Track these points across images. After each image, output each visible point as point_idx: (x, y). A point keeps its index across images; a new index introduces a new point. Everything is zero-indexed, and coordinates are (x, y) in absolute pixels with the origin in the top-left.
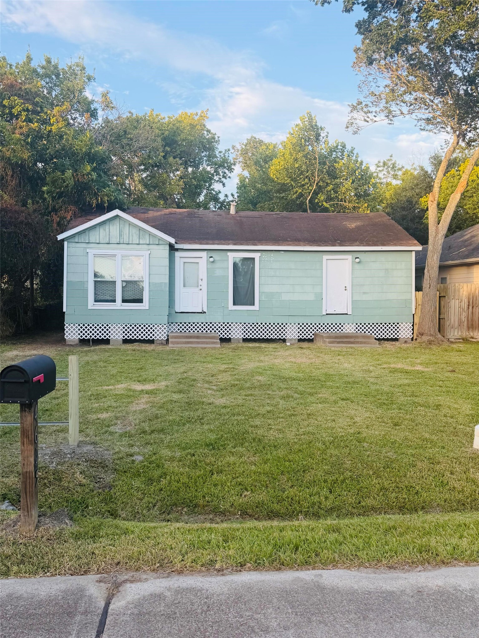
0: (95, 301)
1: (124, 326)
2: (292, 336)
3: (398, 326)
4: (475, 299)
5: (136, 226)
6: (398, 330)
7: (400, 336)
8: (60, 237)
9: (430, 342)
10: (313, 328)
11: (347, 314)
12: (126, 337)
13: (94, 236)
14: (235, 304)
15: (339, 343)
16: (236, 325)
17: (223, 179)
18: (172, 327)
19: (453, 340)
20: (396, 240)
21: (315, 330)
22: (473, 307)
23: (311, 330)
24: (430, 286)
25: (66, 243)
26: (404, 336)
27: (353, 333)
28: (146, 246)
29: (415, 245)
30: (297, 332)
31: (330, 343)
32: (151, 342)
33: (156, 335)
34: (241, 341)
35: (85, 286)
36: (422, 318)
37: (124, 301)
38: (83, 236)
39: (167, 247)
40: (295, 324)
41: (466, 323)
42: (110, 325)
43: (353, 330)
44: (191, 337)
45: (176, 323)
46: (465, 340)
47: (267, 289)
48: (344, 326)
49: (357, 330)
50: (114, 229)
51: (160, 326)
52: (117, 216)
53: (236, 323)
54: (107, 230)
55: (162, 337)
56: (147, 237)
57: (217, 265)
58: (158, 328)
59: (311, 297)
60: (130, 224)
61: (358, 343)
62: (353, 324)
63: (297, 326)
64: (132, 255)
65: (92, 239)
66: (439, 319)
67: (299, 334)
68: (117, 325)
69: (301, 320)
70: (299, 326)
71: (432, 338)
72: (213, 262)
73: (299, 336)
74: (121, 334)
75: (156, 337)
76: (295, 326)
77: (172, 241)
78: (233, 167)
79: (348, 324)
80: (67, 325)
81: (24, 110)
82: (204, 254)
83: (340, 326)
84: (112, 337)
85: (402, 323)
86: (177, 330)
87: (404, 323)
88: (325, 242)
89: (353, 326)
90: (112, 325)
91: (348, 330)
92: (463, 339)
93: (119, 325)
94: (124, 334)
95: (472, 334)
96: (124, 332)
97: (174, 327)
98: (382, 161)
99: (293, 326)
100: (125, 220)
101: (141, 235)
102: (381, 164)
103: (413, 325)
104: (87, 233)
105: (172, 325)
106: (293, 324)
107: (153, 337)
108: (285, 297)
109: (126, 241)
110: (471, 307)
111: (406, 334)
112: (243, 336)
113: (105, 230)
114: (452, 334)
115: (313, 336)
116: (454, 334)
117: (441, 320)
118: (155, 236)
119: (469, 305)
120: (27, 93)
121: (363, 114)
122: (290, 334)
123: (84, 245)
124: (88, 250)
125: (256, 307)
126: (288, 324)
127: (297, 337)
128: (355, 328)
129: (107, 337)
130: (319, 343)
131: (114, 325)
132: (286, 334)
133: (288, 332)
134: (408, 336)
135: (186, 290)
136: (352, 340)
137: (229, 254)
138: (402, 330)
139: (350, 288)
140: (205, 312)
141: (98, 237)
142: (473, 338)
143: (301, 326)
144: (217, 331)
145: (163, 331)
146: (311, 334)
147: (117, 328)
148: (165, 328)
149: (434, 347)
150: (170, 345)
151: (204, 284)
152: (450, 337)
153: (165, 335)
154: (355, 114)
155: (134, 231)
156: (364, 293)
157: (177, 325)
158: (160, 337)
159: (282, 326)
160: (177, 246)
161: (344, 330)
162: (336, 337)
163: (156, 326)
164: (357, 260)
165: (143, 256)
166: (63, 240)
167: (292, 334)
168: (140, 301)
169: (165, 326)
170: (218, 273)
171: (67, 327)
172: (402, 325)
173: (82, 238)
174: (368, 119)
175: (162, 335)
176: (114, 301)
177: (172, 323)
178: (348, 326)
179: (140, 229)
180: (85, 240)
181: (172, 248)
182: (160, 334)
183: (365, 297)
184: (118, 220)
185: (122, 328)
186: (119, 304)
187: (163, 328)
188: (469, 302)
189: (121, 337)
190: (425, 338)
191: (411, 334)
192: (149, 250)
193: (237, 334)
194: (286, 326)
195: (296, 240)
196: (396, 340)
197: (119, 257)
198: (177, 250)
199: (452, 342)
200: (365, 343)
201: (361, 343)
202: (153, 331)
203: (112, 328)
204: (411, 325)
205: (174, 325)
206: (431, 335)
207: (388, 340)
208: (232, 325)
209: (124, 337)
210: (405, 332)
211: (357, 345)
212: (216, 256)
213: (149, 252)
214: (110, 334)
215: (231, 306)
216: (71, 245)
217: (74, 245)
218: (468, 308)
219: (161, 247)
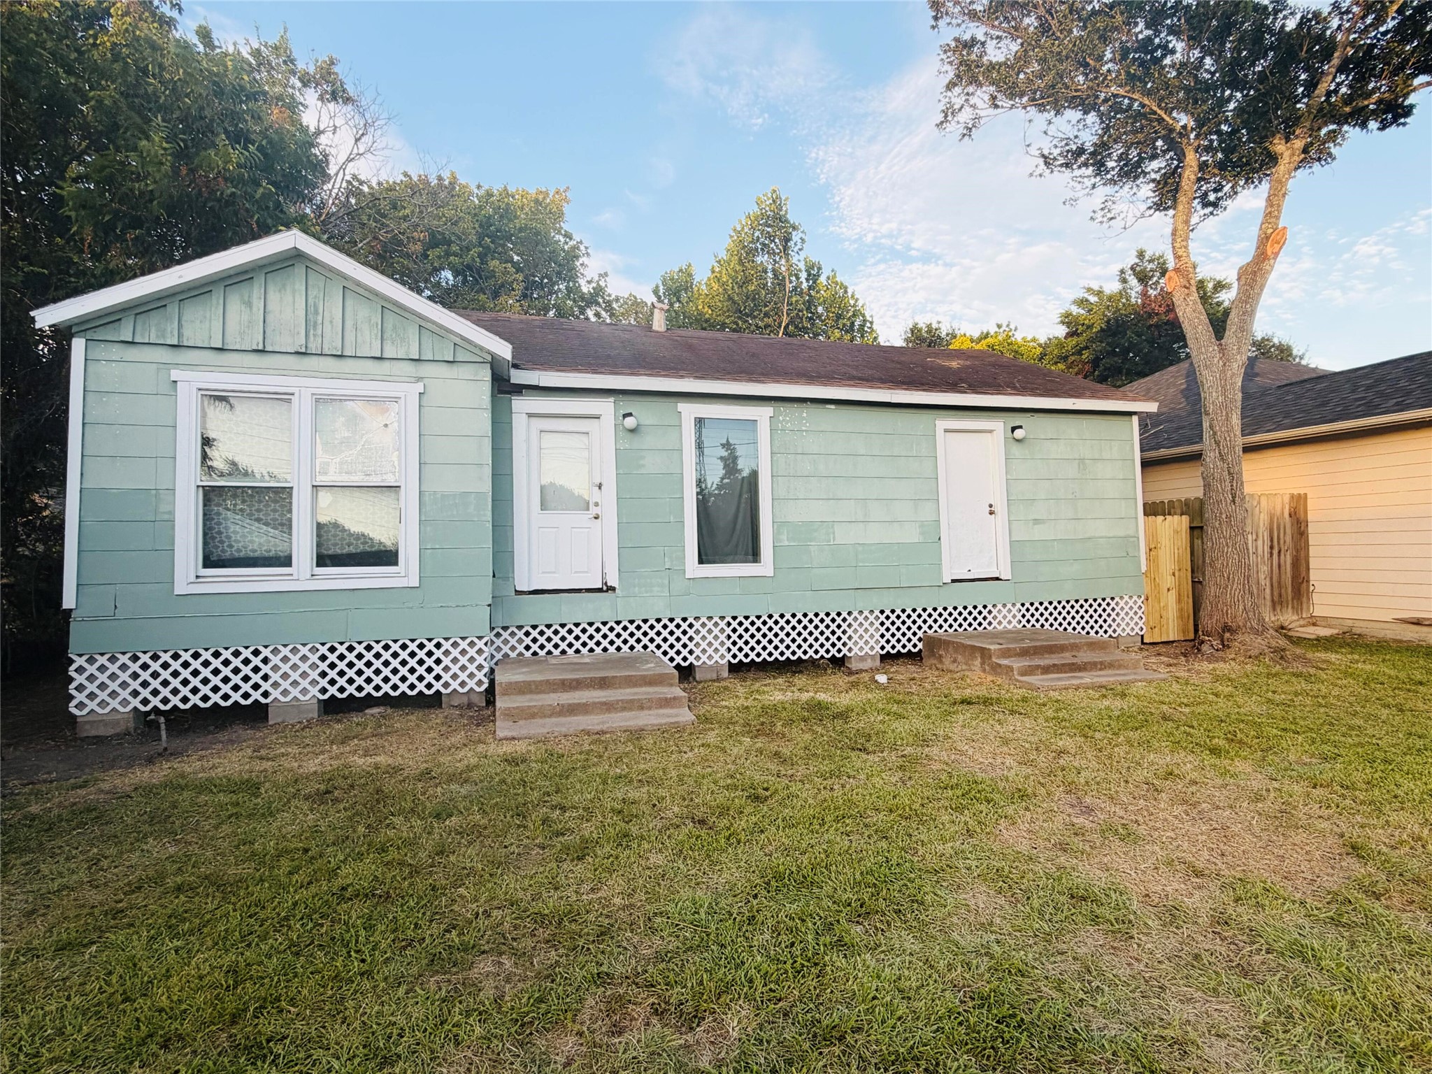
0: (209, 562)
1: (324, 650)
2: (867, 649)
3: (1113, 604)
4: (1282, 533)
5: (372, 295)
6: (1113, 615)
7: (1118, 631)
8: (46, 317)
11: (997, 579)
12: (333, 690)
13: (201, 324)
14: (701, 561)
16: (710, 625)
18: (506, 642)
21: (925, 627)
22: (1279, 552)
23: (914, 627)
24: (1234, 496)
25: (78, 346)
26: (1128, 630)
27: (1015, 628)
28: (408, 368)
30: (877, 636)
32: (431, 702)
33: (446, 677)
34: (725, 674)
35: (164, 508)
37: (323, 560)
38: (154, 318)
39: (486, 374)
40: (872, 612)
41: (1268, 591)
42: (265, 652)
43: (1013, 622)
44: (576, 685)
45: (520, 627)
47: (798, 513)
48: (994, 611)
49: (1024, 621)
50: (285, 303)
51: (464, 645)
52: (295, 257)
53: (710, 618)
54: (258, 305)
55: (471, 684)
56: (413, 333)
57: (648, 441)
58: (455, 653)
59: (911, 535)
60: (350, 287)
62: (1014, 605)
63: (877, 618)
64: (353, 398)
65: (193, 334)
67: (883, 642)
68: (294, 651)
69: (889, 601)
70: (882, 618)
72: (632, 431)
73: (883, 648)
74: (314, 683)
75: (446, 685)
76: (872, 618)
77: (504, 350)
79: (1004, 606)
80: (80, 661)
82: (605, 407)
83: (985, 613)
84: (275, 694)
85: (1122, 598)
86: (521, 648)
87: (1126, 598)
88: (932, 385)
89: (1014, 610)
90: (275, 651)
91: (1004, 623)
93: (304, 651)
94: (324, 683)
96: (323, 674)
97: (513, 642)
99: (866, 618)
100: (329, 272)
101: (389, 326)
103: (1144, 603)
104: (173, 309)
105: (505, 635)
106: (866, 613)
107: (438, 686)
108: (844, 536)
109: (332, 345)
110: (1275, 552)
111: (1132, 624)
112: (729, 657)
113: (249, 304)
115: (920, 646)
118: (442, 332)
119: (1272, 547)
122: (861, 643)
123: (162, 355)
124: (175, 374)
125: (765, 567)
126: (855, 614)
127: (877, 648)
128: (1019, 616)
129: (256, 695)
131: (285, 651)
132: (850, 644)
133: (855, 637)
134: (1136, 629)
135: (551, 518)
137: (682, 405)
138: (1122, 614)
139: (1001, 508)
140: (613, 589)
141: (217, 325)
143: (888, 617)
144: (652, 647)
145: (472, 660)
146: (915, 640)
147: (295, 659)
148: (480, 652)
150: (503, 728)
151: (607, 501)
153: (480, 675)
155: (364, 314)
156: (1036, 521)
157: (520, 634)
158: (463, 684)
159: (838, 620)
160: (518, 377)
161: (995, 623)
163: (446, 645)
164: (1018, 433)
165: (396, 400)
166: (63, 334)
167: (865, 641)
168: (387, 558)
169: (480, 644)
170: (652, 464)
171: (80, 670)
172: (1122, 604)
173: (151, 329)
175: (471, 676)
176: (286, 561)
177: (505, 628)
178: (1005, 611)
179: (388, 306)
180: (163, 334)
181: (503, 387)
182: (462, 673)
183: (1039, 533)
184: (300, 270)
185: (314, 658)
186: (303, 573)
187: (472, 652)
188: (1272, 540)
189: (314, 691)
191: (1141, 623)
192: (419, 379)
193: (712, 651)
194: (850, 620)
197: (303, 405)
198: (519, 389)
202: (438, 662)
203: (275, 660)
204: (1141, 602)
205: (513, 634)
208: (697, 625)
209: (324, 691)
210: (1129, 621)
212: (644, 413)
213: (420, 387)
214: (265, 686)
215: (693, 566)
216: (100, 352)
217: (116, 352)
218: (1271, 554)
219: (464, 372)
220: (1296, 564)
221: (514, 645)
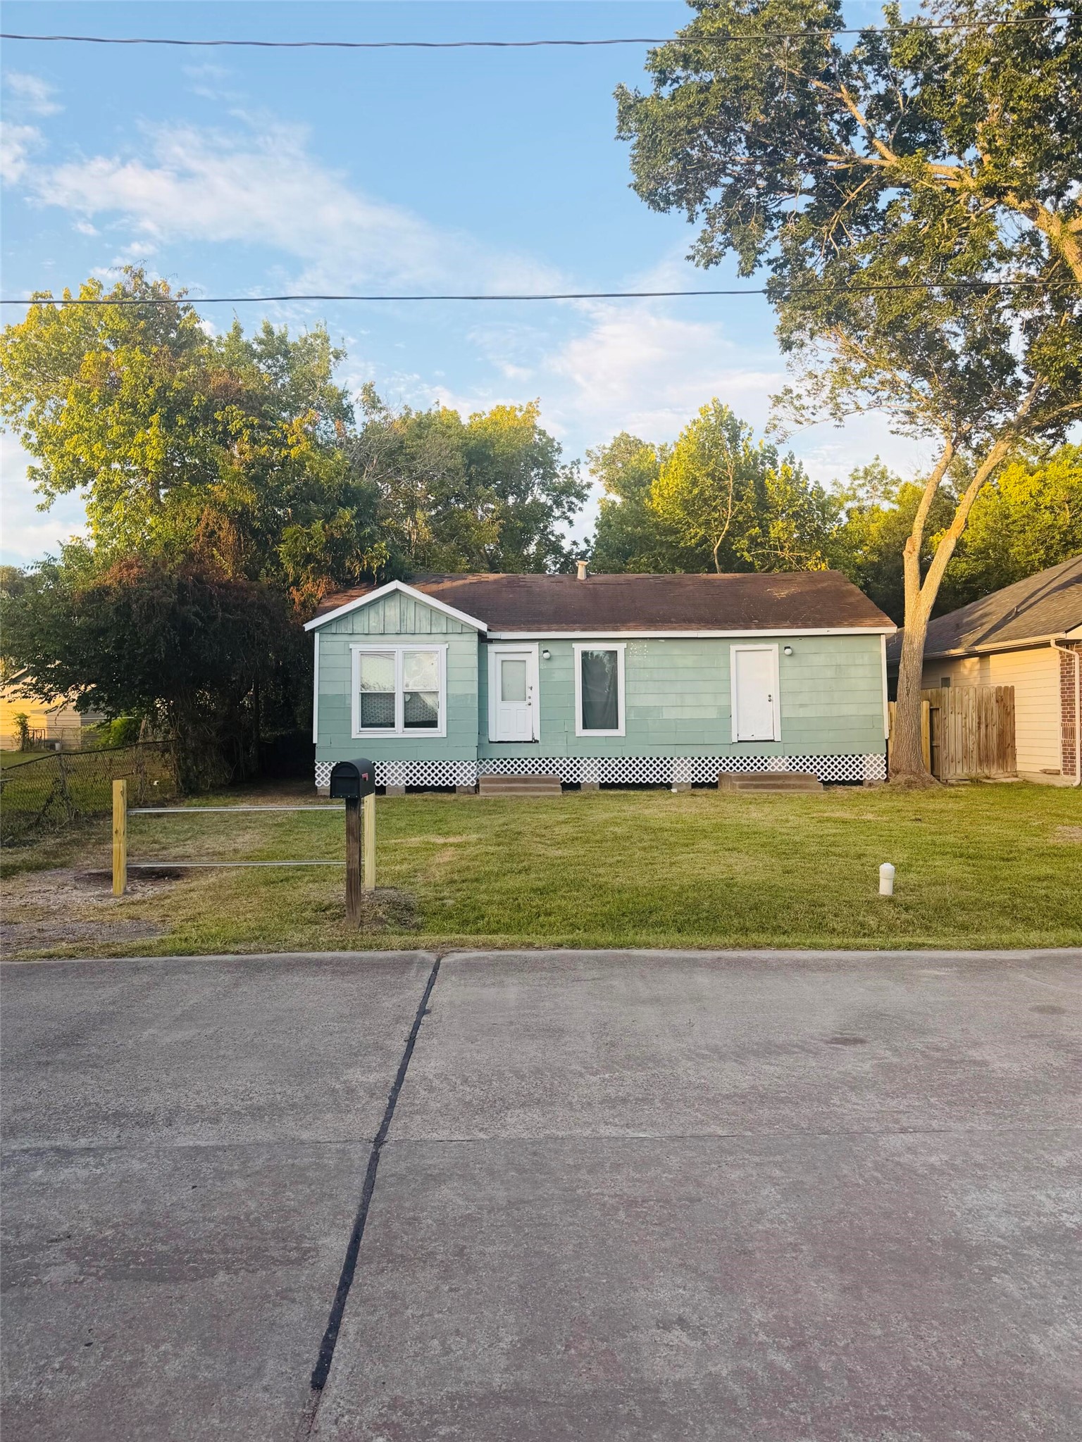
0: (363, 726)
1: (408, 764)
2: (682, 779)
3: (861, 759)
4: (990, 712)
5: (426, 605)
6: (861, 766)
7: (865, 776)
8: (308, 626)
9: (909, 784)
10: (717, 765)
11: (773, 741)
12: (411, 782)
13: (360, 624)
14: (585, 727)
15: (757, 787)
16: (589, 762)
17: (569, 514)
18: (484, 766)
19: (953, 782)
20: (854, 616)
21: (721, 768)
22: (987, 726)
23: (714, 768)
24: (908, 691)
25: (317, 635)
26: (872, 776)
27: (784, 771)
28: (441, 637)
29: (885, 625)
30: (689, 772)
31: (742, 787)
32: (451, 790)
33: (458, 779)
34: (598, 788)
35: (347, 702)
36: (898, 747)
37: (407, 725)
38: (343, 623)
39: (476, 638)
40: (686, 758)
41: (975, 753)
42: (385, 764)
43: (784, 768)
44: (514, 781)
45: (491, 760)
46: (976, 782)
47: (638, 702)
48: (769, 761)
49: (791, 767)
50: (392, 611)
51: (466, 764)
52: (396, 591)
53: (589, 758)
54: (381, 612)
55: (469, 782)
56: (443, 621)
57: (556, 664)
58: (462, 768)
59: (712, 714)
60: (417, 603)
61: (788, 786)
62: (783, 757)
63: (689, 762)
64: (419, 652)
65: (358, 629)
66: (932, 747)
67: (693, 776)
68: (396, 764)
69: (696, 752)
70: (693, 762)
71: (912, 778)
72: (549, 659)
73: (693, 779)
74: (404, 778)
75: (458, 782)
76: (686, 762)
77: (483, 627)
78: (585, 492)
79: (776, 757)
80: (319, 765)
81: (246, 426)
82: (534, 647)
83: (762, 761)
84: (389, 782)
85: (868, 755)
86: (491, 770)
87: (871, 755)
88: (733, 621)
89: (783, 761)
90: (389, 764)
91: (776, 768)
92: (971, 780)
93: (400, 764)
94: (408, 778)
95: (986, 771)
96: (407, 775)
97: (488, 766)
98: (862, 468)
99: (682, 762)
100: (409, 597)
101: (434, 618)
102: (861, 474)
103: (886, 758)
104: (349, 618)
105: (484, 763)
106: (682, 759)
107: (454, 782)
108: (669, 714)
109: (410, 628)
110: (983, 726)
111: (875, 773)
112: (599, 779)
113: (377, 613)
114: (952, 772)
115: (717, 779)
116: (955, 772)
117: (935, 749)
118: (455, 620)
119: (979, 723)
120: (250, 398)
121: (794, 411)
122: (679, 776)
123: (346, 638)
124: (351, 646)
125: (621, 731)
126: (675, 759)
127: (690, 779)
128: (787, 764)
129: (382, 783)
130: (725, 789)
131: (393, 764)
132: (672, 776)
133: (675, 772)
134: (879, 776)
135: (506, 704)
136: (779, 782)
137: (575, 645)
138: (868, 766)
139: (776, 698)
140: (537, 741)
141: (366, 623)
142: (989, 778)
143: (698, 761)
144: (557, 772)
145: (469, 771)
147: (396, 768)
148: (473, 768)
149: (914, 792)
150: (482, 793)
151: (535, 695)
152: (949, 777)
153: (473, 779)
155: (424, 614)
156: (802, 706)
157: (491, 763)
158: (465, 782)
159: (666, 762)
160: (491, 635)
161: (769, 768)
162: (753, 778)
163: (458, 764)
164: (788, 651)
165: (437, 652)
166: (313, 631)
167: (682, 774)
168: (433, 724)
169: (473, 764)
170: (559, 676)
171: (319, 768)
172: (868, 759)
173: (344, 628)
174: (802, 419)
175: (469, 779)
176: (393, 725)
177: (484, 760)
178: (776, 761)
179: (433, 610)
180: (347, 629)
181: (483, 639)
182: (465, 776)
183: (802, 713)
184: (397, 596)
185: (404, 768)
186: (399, 731)
187: (469, 768)
188: (980, 718)
189: (404, 782)
190: (901, 778)
191: (883, 772)
192: (447, 642)
193: (590, 775)
194: (672, 762)
195: (684, 621)
196: (859, 783)
197: (399, 656)
198: (491, 641)
199: (952, 785)
200: (800, 787)
201: (794, 787)
202: (455, 771)
203: (389, 767)
204: (882, 758)
205: (488, 763)
206: (913, 773)
207: (843, 783)
208: (582, 762)
209: (407, 782)
210: (874, 769)
211: (787, 791)
212: (554, 649)
213: (447, 646)
214: (385, 778)
215: (580, 731)
216: (326, 638)
217: (330, 638)
218: (979, 728)
219: (466, 637)
220: (1001, 734)
221: (489, 768)
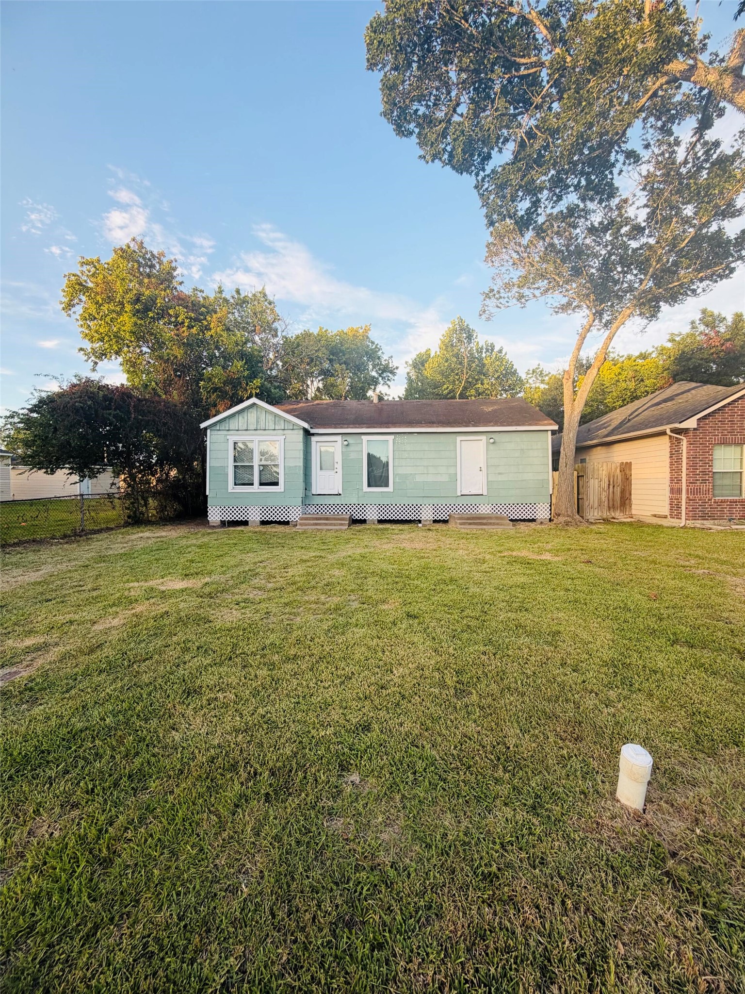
0: (235, 484)
1: (261, 508)
2: (427, 518)
3: (535, 506)
4: (616, 478)
5: (272, 412)
6: (535, 510)
7: (537, 517)
8: (203, 426)
9: (567, 524)
10: (448, 509)
11: (482, 495)
12: (263, 518)
13: (233, 424)
14: (369, 485)
15: (470, 524)
16: (371, 507)
17: (388, 382)
18: (309, 509)
19: (592, 521)
20: (534, 420)
21: (450, 511)
22: (614, 487)
23: (446, 511)
24: (566, 464)
25: (208, 431)
26: (542, 516)
27: (488, 514)
28: (281, 432)
29: (550, 424)
30: (431, 513)
31: (461, 524)
32: (287, 523)
33: (290, 517)
34: (376, 522)
35: (226, 470)
36: (559, 499)
37: (261, 484)
38: (224, 423)
39: (301, 432)
40: (429, 505)
41: (606, 503)
42: (248, 507)
43: (488, 511)
44: (320, 519)
45: (313, 505)
46: (606, 521)
47: (400, 471)
48: (480, 507)
49: (492, 511)
50: (252, 415)
51: (295, 508)
52: (254, 404)
53: (371, 505)
54: (246, 418)
55: (297, 519)
56: (282, 422)
57: (351, 448)
58: (293, 510)
59: (445, 478)
60: (267, 411)
61: (490, 524)
62: (488, 505)
63: (431, 507)
64: (268, 441)
65: (232, 427)
66: (578, 499)
67: (434, 515)
68: (254, 507)
69: (435, 501)
70: (433, 507)
71: (569, 519)
72: (347, 445)
73: (433, 518)
74: (259, 516)
75: (291, 519)
76: (429, 507)
77: (306, 426)
78: (395, 371)
79: (484, 505)
80: (210, 508)
82: (339, 438)
83: (476, 507)
84: (250, 518)
85: (539, 504)
86: (314, 511)
87: (541, 504)
88: (459, 423)
89: (488, 507)
90: (250, 507)
91: (484, 511)
92: (604, 520)
93: (256, 507)
94: (261, 516)
95: (613, 514)
96: (261, 514)
99: (427, 507)
100: (262, 408)
101: (276, 420)
103: (550, 506)
104: (227, 421)
105: (309, 507)
106: (427, 505)
107: (288, 519)
108: (418, 479)
109: (263, 427)
110: (611, 487)
111: (544, 514)
112: (377, 517)
113: (244, 418)
114: (592, 514)
115: (448, 518)
116: (593, 514)
117: (580, 500)
118: (289, 422)
119: (609, 485)
121: (495, 301)
122: (425, 515)
123: (225, 433)
124: (228, 437)
125: (390, 489)
126: (423, 505)
127: (431, 518)
128: (490, 509)
129: (246, 518)
130: (451, 525)
131: (252, 507)
132: (421, 516)
133: (423, 513)
134: (546, 516)
135: (323, 472)
136: (485, 521)
137: (363, 437)
138: (539, 510)
139: (484, 469)
140: (340, 494)
141: (237, 424)
142: (614, 518)
143: (436, 507)
144: (352, 513)
145: (297, 512)
146: (446, 515)
147: (254, 510)
148: (299, 510)
149: (571, 529)
150: (299, 527)
151: (339, 466)
152: (589, 517)
153: (299, 517)
154: (488, 302)
155: (270, 418)
156: (500, 474)
157: (313, 507)
158: (295, 519)
159: (418, 508)
160: (312, 431)
161: (479, 511)
162: (468, 519)
163: (291, 508)
164: (492, 441)
165: (278, 441)
166: (206, 429)
167: (427, 515)
168: (276, 484)
169: (299, 508)
170: (353, 456)
172: (539, 506)
173: (224, 426)
174: (500, 305)
175: (297, 517)
176: (252, 484)
178: (484, 507)
179: (276, 415)
180: (225, 427)
181: (307, 433)
182: (294, 515)
183: (500, 478)
184: (255, 407)
185: (259, 510)
186: (256, 488)
187: (297, 510)
188: (609, 481)
189: (259, 518)
190: (562, 519)
191: (548, 514)
192: (284, 435)
193: (372, 515)
194: (421, 507)
195: (430, 423)
196: (533, 520)
197: (256, 443)
198: (313, 434)
199: (592, 523)
200: (498, 524)
201: (494, 524)
202: (289, 512)
203: (250, 510)
204: (548, 506)
205: (311, 507)
206: (568, 516)
207: (524, 520)
208: (367, 507)
209: (261, 518)
210: (542, 513)
211: (489, 527)
212: (351, 439)
213: (284, 437)
214: (248, 516)
215: (365, 488)
216: (213, 433)
217: (216, 432)
218: (609, 487)
219: (296, 432)
220: (623, 492)
221: (312, 510)
